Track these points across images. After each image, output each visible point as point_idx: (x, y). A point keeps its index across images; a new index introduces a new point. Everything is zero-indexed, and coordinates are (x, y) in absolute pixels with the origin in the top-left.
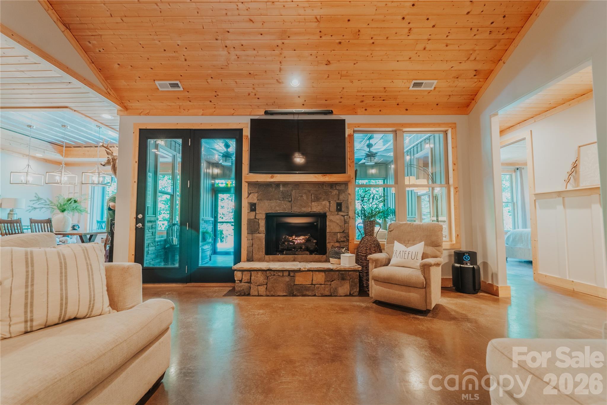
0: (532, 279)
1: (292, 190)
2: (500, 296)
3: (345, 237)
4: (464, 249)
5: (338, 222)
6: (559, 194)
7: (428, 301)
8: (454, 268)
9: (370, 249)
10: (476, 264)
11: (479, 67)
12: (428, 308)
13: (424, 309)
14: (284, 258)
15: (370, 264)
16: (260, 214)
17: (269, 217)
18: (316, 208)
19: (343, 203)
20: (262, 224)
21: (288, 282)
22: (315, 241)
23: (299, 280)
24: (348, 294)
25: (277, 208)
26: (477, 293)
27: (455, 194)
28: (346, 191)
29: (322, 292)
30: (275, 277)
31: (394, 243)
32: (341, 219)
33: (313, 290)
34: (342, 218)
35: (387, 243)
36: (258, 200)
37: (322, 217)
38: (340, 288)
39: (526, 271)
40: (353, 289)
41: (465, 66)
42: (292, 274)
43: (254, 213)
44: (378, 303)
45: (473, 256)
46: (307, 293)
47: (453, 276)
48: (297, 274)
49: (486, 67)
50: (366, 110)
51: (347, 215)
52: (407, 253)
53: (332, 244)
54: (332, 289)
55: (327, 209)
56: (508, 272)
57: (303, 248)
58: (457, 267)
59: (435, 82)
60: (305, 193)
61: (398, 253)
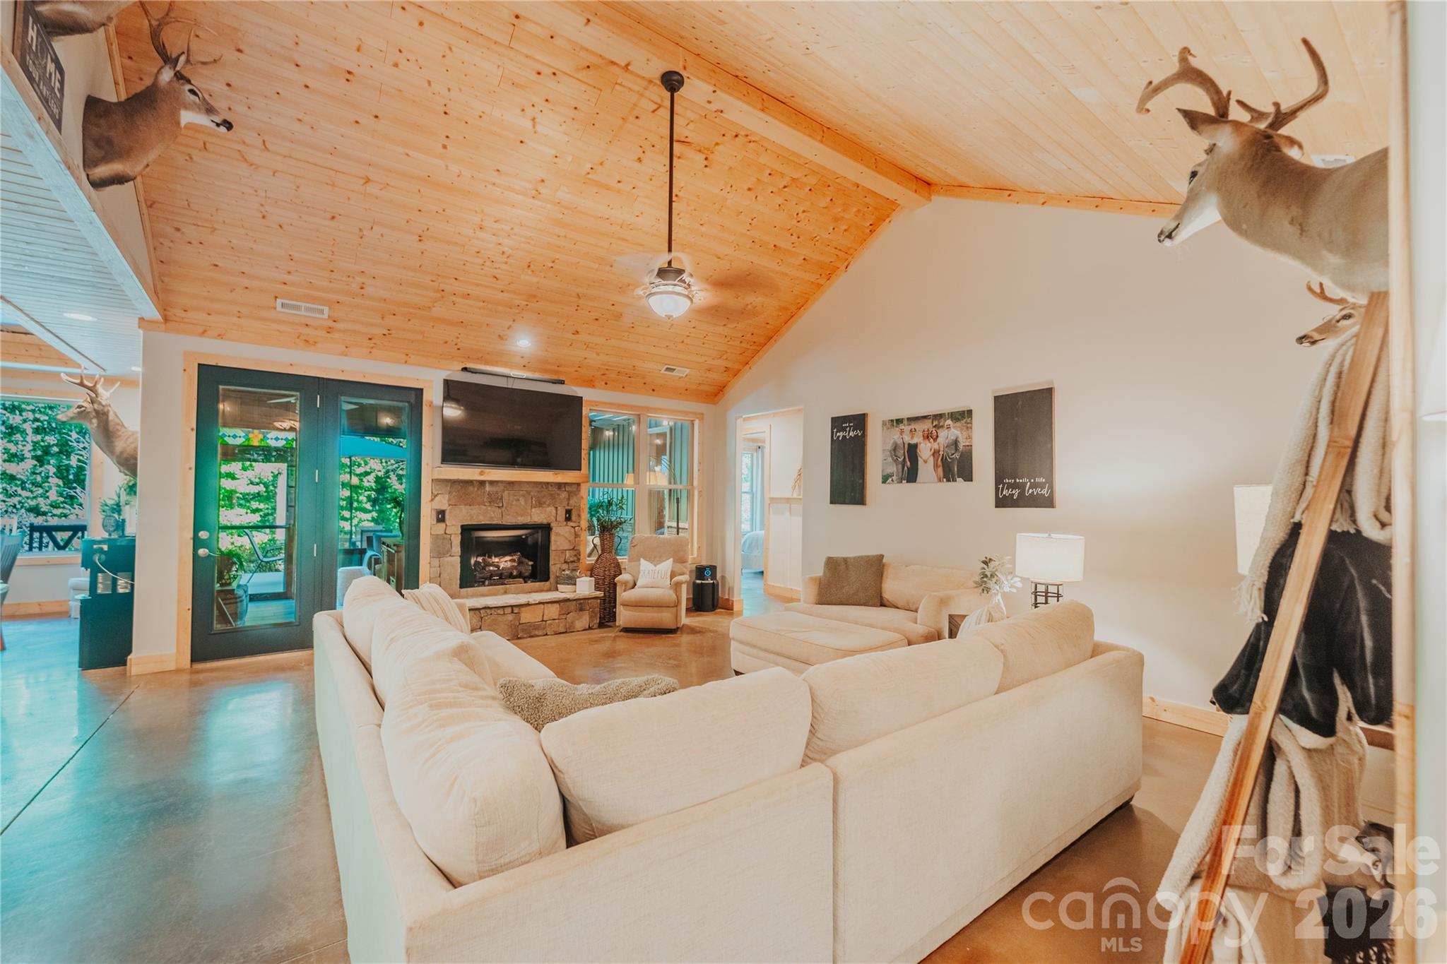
0: (762, 591)
1: (504, 491)
2: (734, 610)
3: (575, 556)
4: (704, 563)
5: (566, 535)
6: (788, 500)
7: (679, 618)
8: (694, 584)
9: (609, 570)
10: (716, 579)
11: (729, 365)
12: (678, 626)
13: (674, 627)
14: (489, 590)
15: (618, 588)
16: (453, 527)
17: (466, 530)
18: (537, 517)
19: (573, 511)
20: (457, 540)
21: (511, 621)
22: (531, 563)
23: (527, 617)
24: (587, 627)
25: (481, 518)
26: (715, 610)
27: (699, 499)
28: (578, 494)
29: (556, 629)
30: (493, 617)
31: (639, 560)
32: (570, 532)
33: (544, 629)
34: (572, 530)
35: (629, 561)
36: (450, 505)
37: (546, 529)
38: (577, 622)
39: (758, 584)
40: (593, 621)
41: (717, 362)
42: (516, 610)
43: (442, 525)
44: (627, 630)
45: (713, 569)
46: (537, 633)
47: (693, 595)
48: (523, 609)
49: (736, 366)
50: (606, 384)
51: (579, 526)
52: (656, 572)
53: (558, 566)
54: (567, 625)
55: (553, 518)
56: (742, 587)
57: (515, 574)
58: (698, 584)
59: (688, 370)
60: (523, 496)
61: (646, 572)
